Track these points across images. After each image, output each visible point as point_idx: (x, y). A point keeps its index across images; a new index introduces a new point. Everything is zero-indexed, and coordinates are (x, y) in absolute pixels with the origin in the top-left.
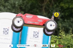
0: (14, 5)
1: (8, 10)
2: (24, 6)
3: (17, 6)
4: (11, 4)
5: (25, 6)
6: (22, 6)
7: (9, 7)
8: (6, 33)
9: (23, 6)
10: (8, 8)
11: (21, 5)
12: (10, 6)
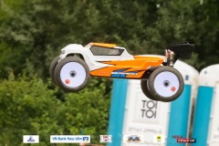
0: (170, 34)
1: (153, 48)
2: (198, 38)
3: (177, 35)
4: (162, 32)
5: (201, 38)
6: (192, 37)
7: (154, 39)
8: (150, 114)
9: (196, 36)
10: (153, 43)
11: (190, 33)
12: (160, 36)
